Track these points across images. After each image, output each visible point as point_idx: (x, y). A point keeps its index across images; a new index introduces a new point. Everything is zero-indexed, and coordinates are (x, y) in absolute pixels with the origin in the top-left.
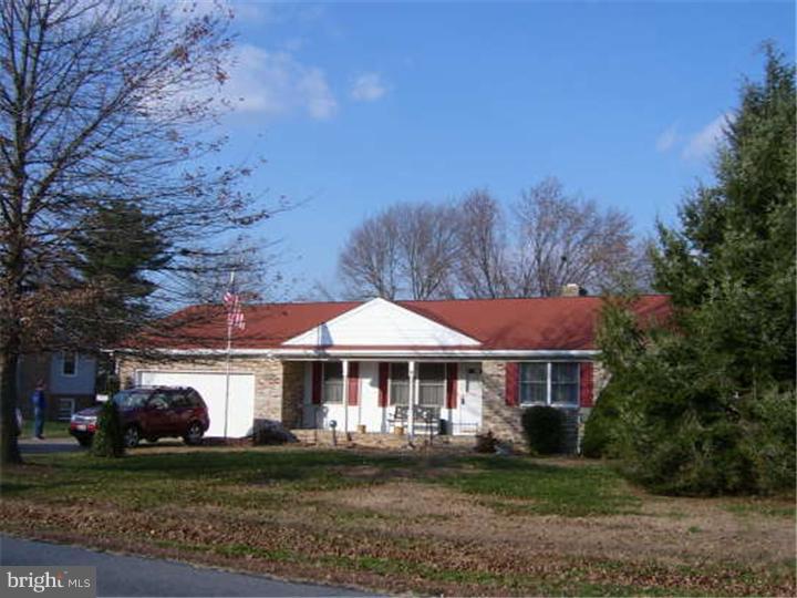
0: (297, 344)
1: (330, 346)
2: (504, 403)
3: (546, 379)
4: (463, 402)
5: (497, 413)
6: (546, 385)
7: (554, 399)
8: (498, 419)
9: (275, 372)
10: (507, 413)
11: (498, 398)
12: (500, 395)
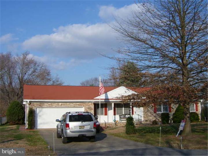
0: (98, 98)
1: (108, 99)
2: (154, 112)
3: (161, 106)
4: (135, 113)
5: (152, 115)
6: (161, 108)
7: (163, 111)
8: (153, 116)
9: (91, 107)
10: (154, 115)
11: (152, 111)
12: (153, 110)
